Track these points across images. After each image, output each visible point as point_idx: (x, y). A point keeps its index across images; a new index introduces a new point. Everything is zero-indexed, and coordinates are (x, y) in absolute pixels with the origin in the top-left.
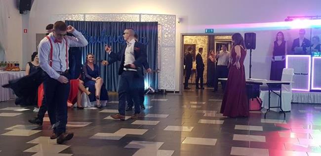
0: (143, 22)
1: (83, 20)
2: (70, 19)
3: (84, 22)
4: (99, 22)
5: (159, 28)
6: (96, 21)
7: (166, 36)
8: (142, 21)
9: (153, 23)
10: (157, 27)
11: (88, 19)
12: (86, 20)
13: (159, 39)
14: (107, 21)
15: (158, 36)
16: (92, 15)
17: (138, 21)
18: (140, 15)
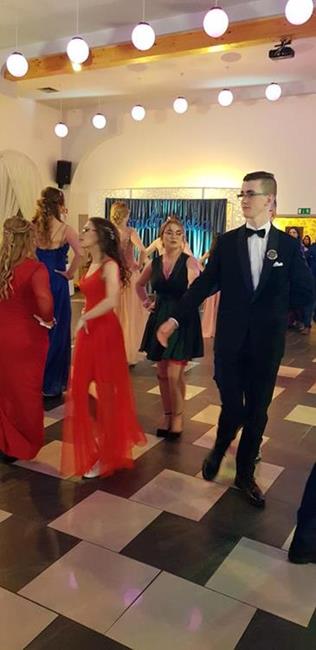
0: (206, 200)
1: (128, 197)
2: (113, 196)
3: (128, 200)
4: (148, 201)
5: (228, 208)
6: (145, 198)
7: (237, 219)
8: (206, 197)
9: (220, 200)
10: (225, 206)
11: (136, 195)
12: (134, 197)
13: (228, 223)
14: (159, 198)
15: (228, 219)
16: (141, 191)
17: (200, 197)
18: (203, 188)
